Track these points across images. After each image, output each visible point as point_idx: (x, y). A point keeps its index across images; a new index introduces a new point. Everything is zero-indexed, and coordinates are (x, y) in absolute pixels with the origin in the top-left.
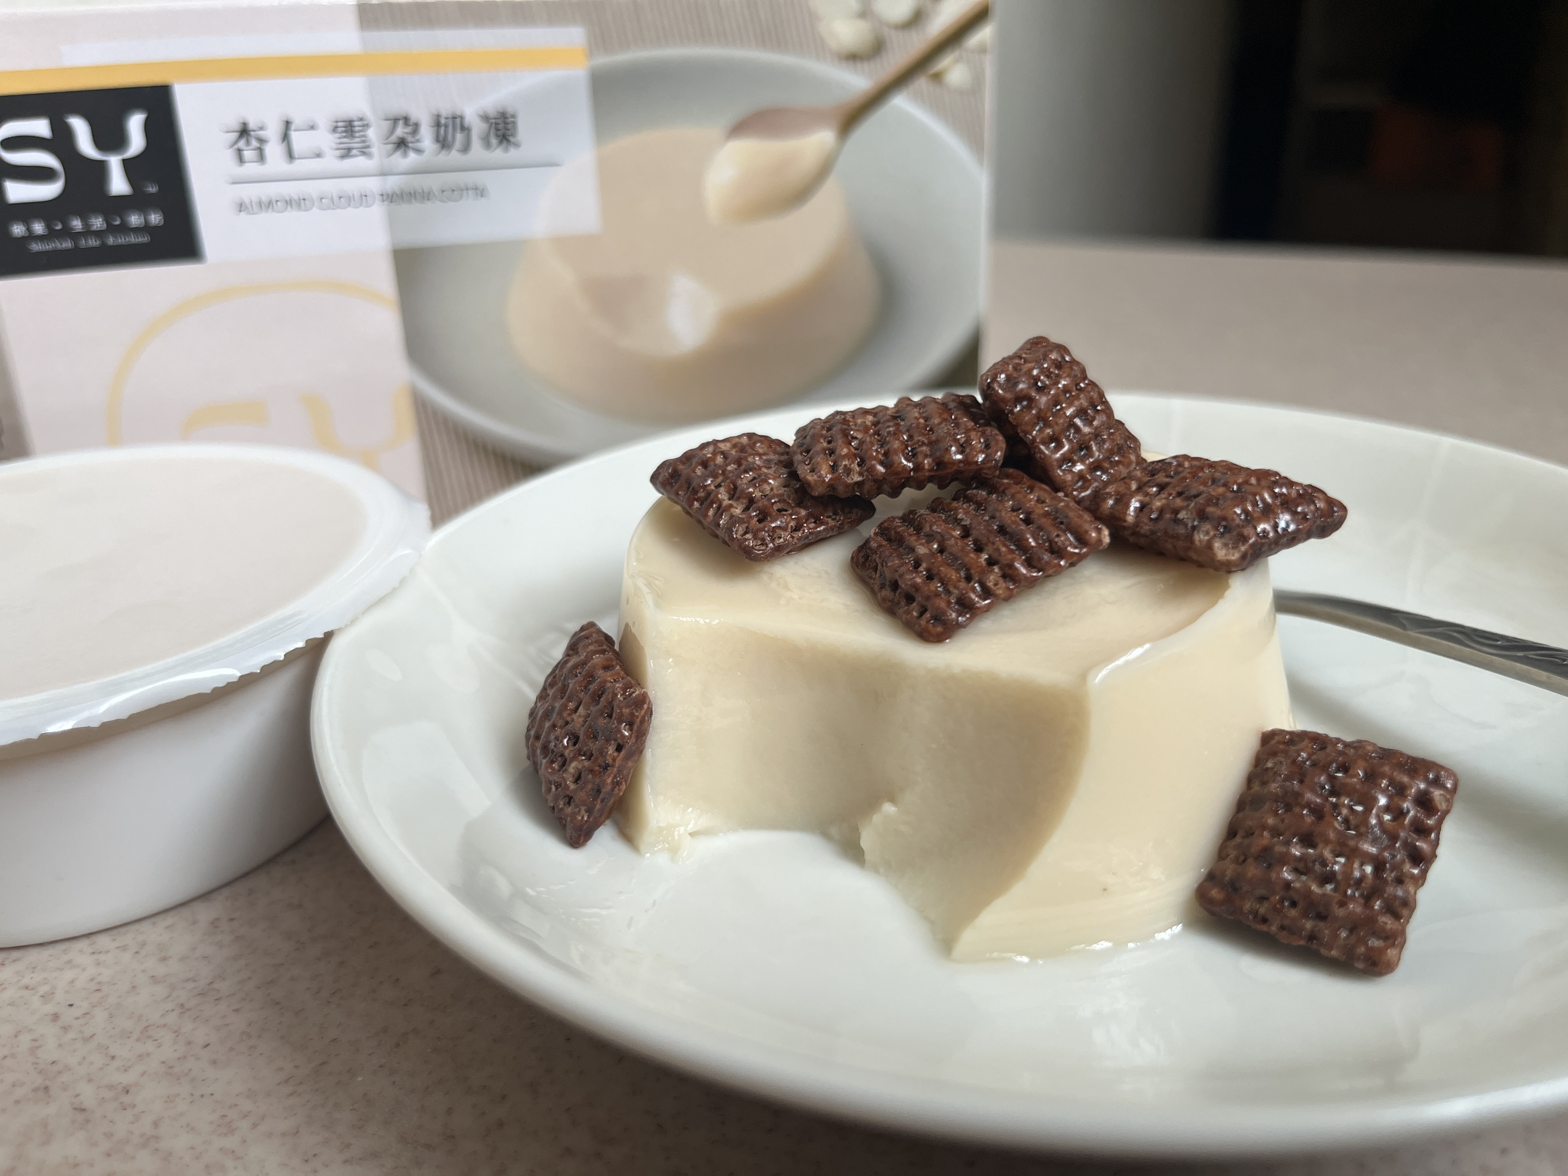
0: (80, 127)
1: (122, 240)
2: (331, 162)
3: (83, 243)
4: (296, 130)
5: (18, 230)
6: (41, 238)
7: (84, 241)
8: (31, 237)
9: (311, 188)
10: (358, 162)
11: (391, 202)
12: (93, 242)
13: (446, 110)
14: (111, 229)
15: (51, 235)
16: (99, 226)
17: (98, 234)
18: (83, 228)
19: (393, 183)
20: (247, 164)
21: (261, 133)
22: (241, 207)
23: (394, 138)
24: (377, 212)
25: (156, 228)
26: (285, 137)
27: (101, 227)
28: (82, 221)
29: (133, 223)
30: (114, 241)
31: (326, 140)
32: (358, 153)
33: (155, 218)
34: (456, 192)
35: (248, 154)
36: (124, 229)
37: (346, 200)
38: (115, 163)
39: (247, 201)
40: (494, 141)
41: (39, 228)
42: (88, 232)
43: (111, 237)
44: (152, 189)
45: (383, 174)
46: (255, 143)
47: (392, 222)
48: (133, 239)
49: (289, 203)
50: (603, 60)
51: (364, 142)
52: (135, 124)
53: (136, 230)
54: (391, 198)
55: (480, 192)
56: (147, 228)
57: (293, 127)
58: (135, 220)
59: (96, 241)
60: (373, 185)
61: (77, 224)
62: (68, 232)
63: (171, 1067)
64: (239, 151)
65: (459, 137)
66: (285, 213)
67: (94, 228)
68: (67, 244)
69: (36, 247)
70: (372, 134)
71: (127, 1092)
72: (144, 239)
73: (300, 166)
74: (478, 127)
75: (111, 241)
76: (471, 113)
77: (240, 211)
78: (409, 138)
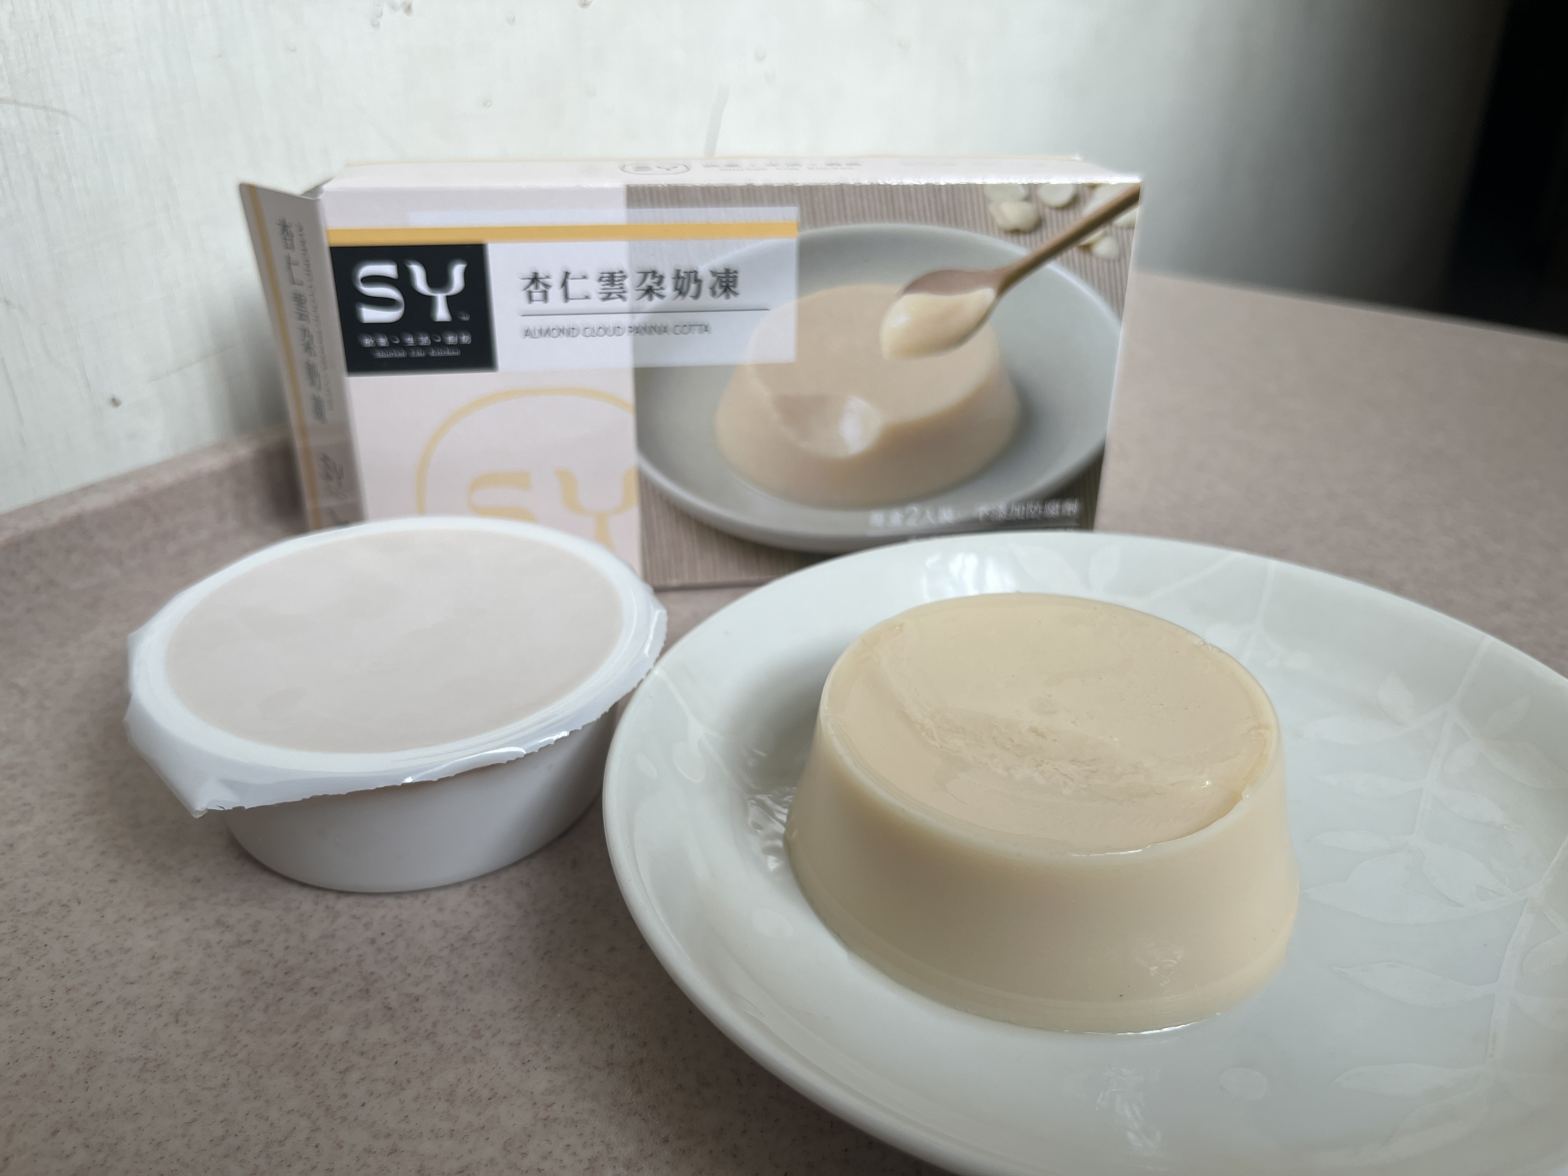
0: (418, 272)
1: (440, 353)
2: (596, 303)
3: (413, 354)
4: (572, 279)
5: (368, 342)
6: (383, 348)
7: (414, 353)
8: (377, 347)
9: (578, 321)
10: (616, 304)
11: (637, 333)
12: (420, 354)
13: (685, 266)
14: (434, 345)
15: (391, 346)
16: (425, 342)
17: (424, 348)
18: (414, 344)
19: (639, 319)
20: (534, 303)
21: (547, 281)
22: (527, 333)
23: (644, 286)
24: (626, 339)
25: (466, 345)
26: (564, 284)
27: (427, 343)
28: (414, 338)
29: (450, 341)
30: (435, 353)
31: (594, 287)
32: (617, 296)
33: (465, 339)
34: (687, 328)
35: (537, 295)
36: (443, 345)
37: (604, 331)
38: (440, 299)
39: (531, 328)
40: (719, 290)
41: (383, 341)
42: (417, 346)
43: (433, 350)
44: (465, 318)
45: (632, 312)
46: (541, 287)
47: (636, 349)
48: (448, 353)
49: (561, 331)
50: (810, 232)
51: (621, 288)
52: (457, 272)
53: (451, 346)
54: (636, 330)
55: (706, 328)
56: (459, 346)
57: (570, 276)
58: (451, 339)
59: (422, 353)
60: (625, 320)
61: (410, 340)
62: (403, 346)
64: (530, 293)
65: (693, 287)
66: (559, 338)
67: (422, 344)
68: (402, 354)
69: (380, 355)
70: (627, 283)
72: (457, 353)
73: (572, 305)
74: (708, 280)
75: (433, 353)
76: (704, 271)
77: (526, 336)
78: (655, 287)
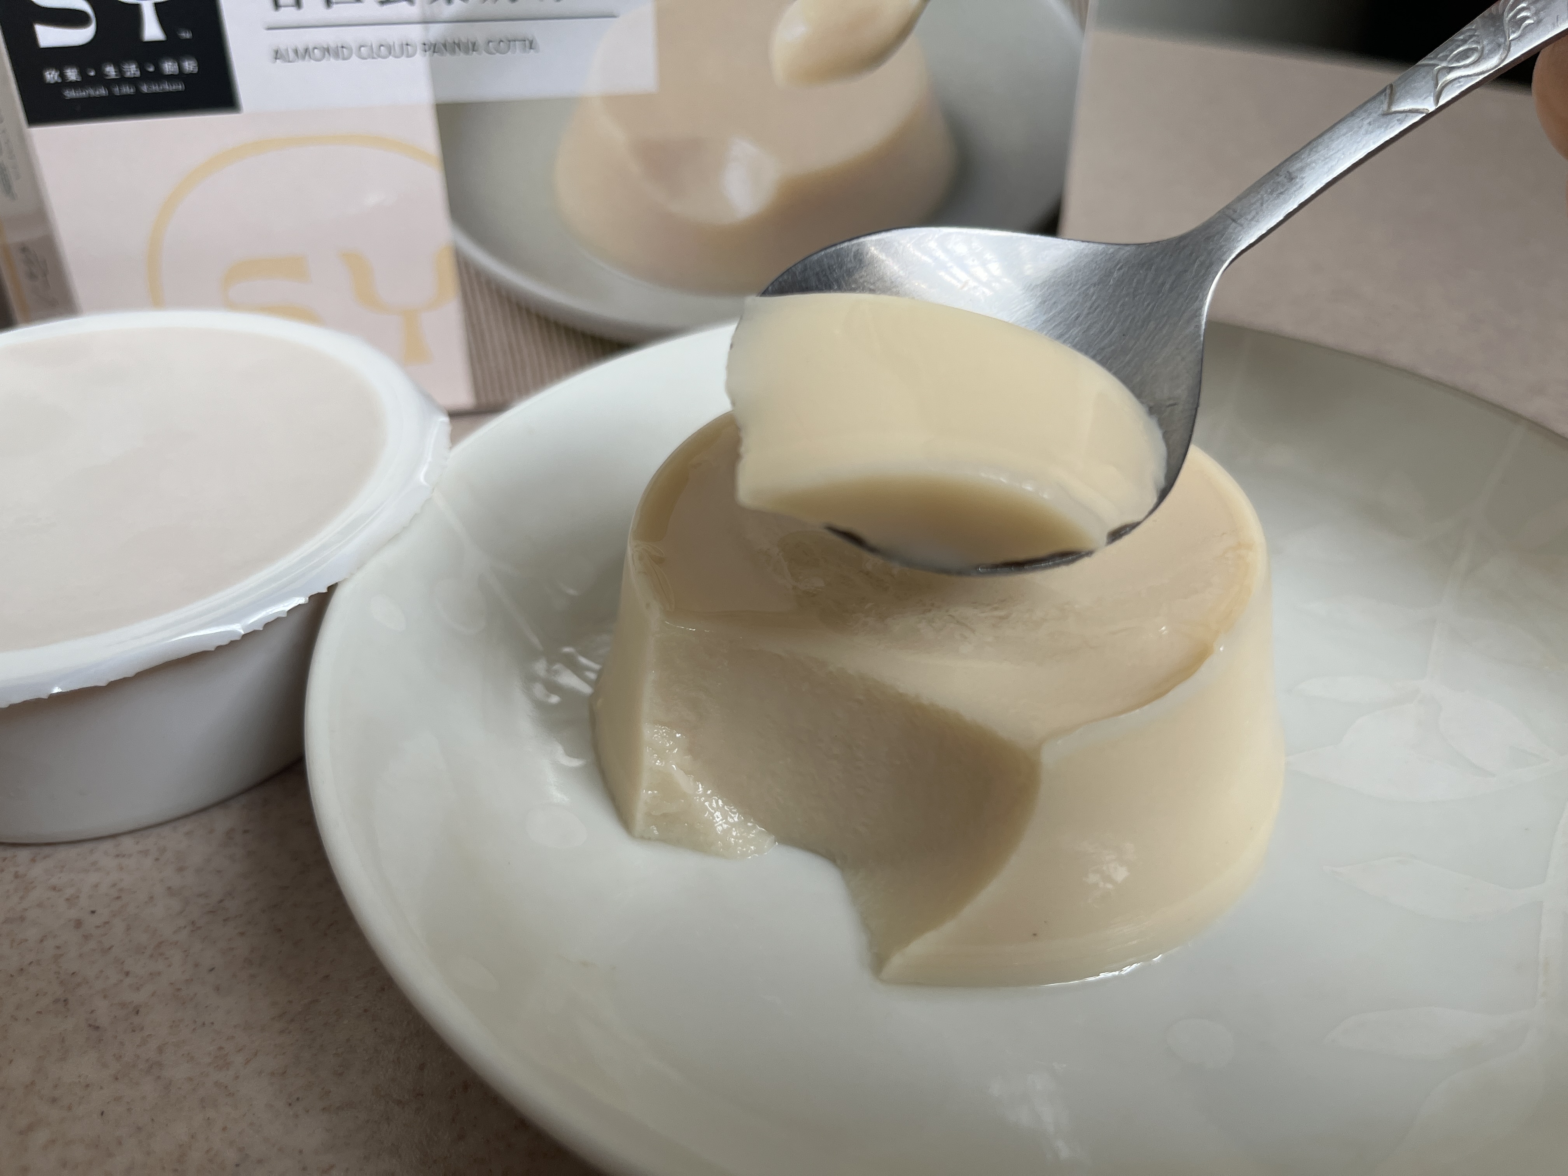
1: (155, 88)
2: (371, 7)
3: (116, 90)
5: (51, 76)
6: (73, 85)
7: (118, 89)
8: (65, 83)
9: (350, 36)
10: (401, 9)
11: (434, 52)
12: (128, 90)
14: (145, 77)
15: (84, 82)
16: (133, 72)
17: (132, 81)
18: (116, 75)
19: (436, 32)
20: (282, 9)
22: (277, 55)
24: (420, 62)
25: (191, 75)
27: (134, 74)
28: (115, 68)
29: (167, 70)
30: (148, 89)
33: (190, 66)
34: (503, 44)
36: (159, 76)
37: (387, 50)
38: (147, 7)
39: (282, 47)
41: (72, 74)
42: (122, 80)
43: (145, 85)
44: (186, 35)
45: (425, 22)
47: (436, 76)
48: (167, 87)
49: (326, 51)
53: (171, 78)
54: (433, 48)
55: (529, 44)
56: (181, 76)
58: (169, 67)
59: (130, 88)
60: (416, 34)
61: (111, 71)
62: (101, 79)
63: (179, 990)
66: (324, 62)
67: (128, 75)
68: (102, 92)
69: (70, 94)
71: (137, 1012)
72: (180, 87)
73: (339, 11)
75: (145, 88)
77: (276, 58)
